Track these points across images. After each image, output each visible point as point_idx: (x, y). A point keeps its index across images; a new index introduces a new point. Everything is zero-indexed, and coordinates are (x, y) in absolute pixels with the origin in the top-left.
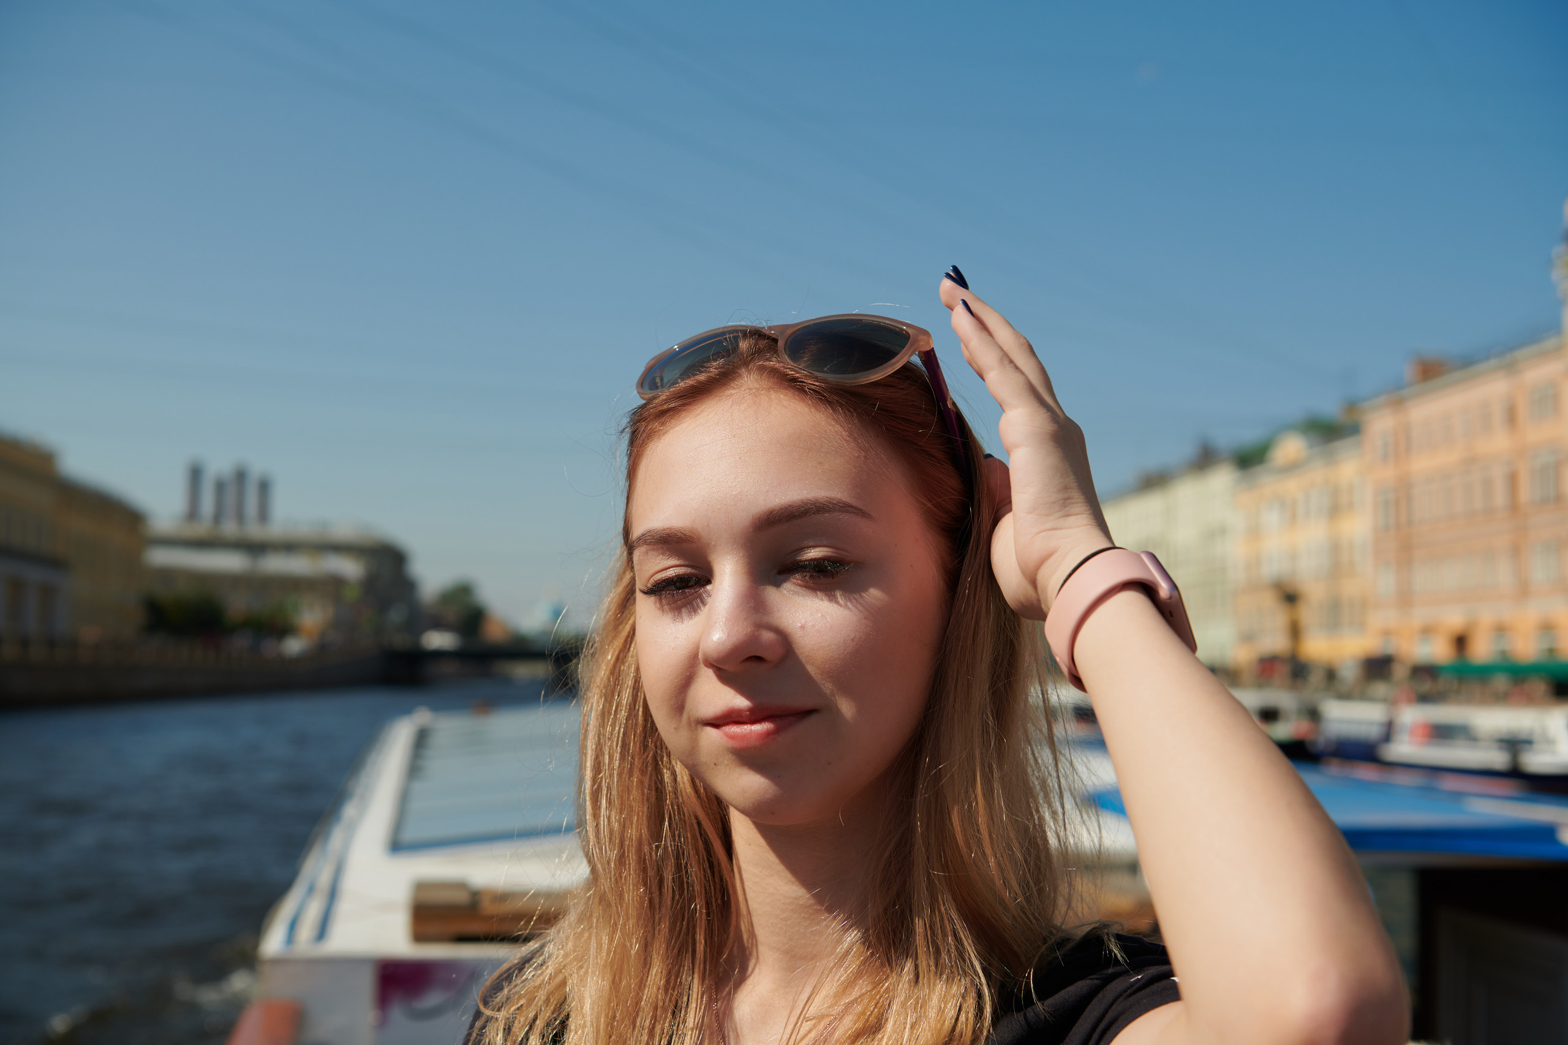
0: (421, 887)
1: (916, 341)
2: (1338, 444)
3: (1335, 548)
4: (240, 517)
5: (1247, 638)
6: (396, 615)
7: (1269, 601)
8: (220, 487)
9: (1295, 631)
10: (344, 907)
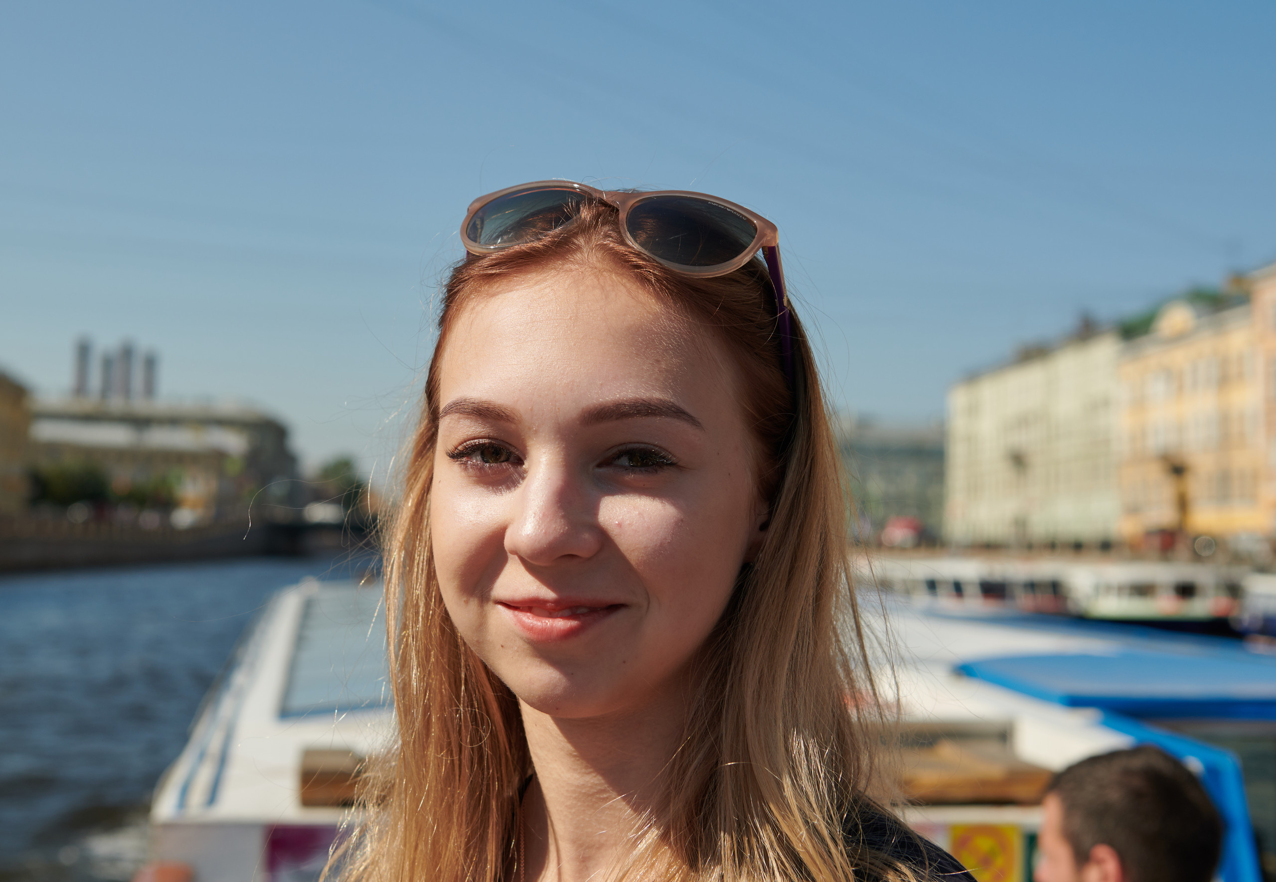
0: (309, 753)
1: (763, 235)
2: (1228, 314)
3: (1224, 420)
4: (127, 391)
5: (1133, 510)
6: (278, 488)
7: (1155, 473)
8: (107, 363)
9: (1183, 504)
10: (235, 773)
